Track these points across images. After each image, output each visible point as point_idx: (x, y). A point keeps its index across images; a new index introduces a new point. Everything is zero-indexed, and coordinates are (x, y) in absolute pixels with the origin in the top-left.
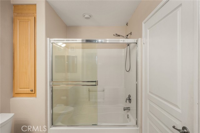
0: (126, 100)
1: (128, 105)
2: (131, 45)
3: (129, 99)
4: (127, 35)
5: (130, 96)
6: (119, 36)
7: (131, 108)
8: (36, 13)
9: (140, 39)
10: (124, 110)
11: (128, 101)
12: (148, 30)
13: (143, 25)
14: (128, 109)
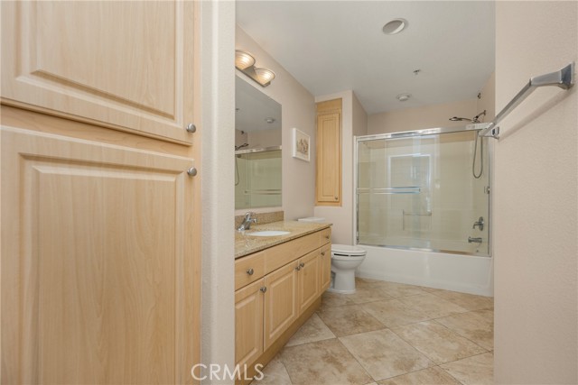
0: (475, 225)
1: (477, 233)
3: (480, 224)
4: (477, 117)
5: (481, 219)
6: (460, 119)
7: (482, 240)
8: (341, 109)
10: (470, 241)
11: (477, 227)
14: (479, 240)
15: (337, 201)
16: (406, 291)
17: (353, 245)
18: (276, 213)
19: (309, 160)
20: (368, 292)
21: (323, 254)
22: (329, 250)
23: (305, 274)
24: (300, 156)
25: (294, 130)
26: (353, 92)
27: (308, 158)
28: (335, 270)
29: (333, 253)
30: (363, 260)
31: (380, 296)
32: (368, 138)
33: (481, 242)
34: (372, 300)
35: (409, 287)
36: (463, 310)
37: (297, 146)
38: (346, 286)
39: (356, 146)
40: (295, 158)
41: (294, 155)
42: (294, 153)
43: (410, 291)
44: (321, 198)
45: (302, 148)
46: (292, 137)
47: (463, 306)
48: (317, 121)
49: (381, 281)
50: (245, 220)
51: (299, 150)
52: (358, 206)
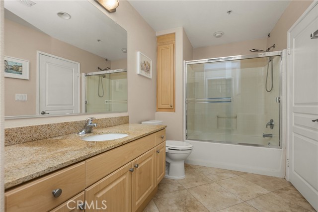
0: (267, 125)
1: (269, 131)
2: (274, 60)
3: (271, 125)
4: (269, 49)
5: (272, 121)
6: (257, 51)
7: (273, 136)
8: (175, 40)
9: (284, 51)
10: (264, 136)
11: (269, 126)
12: (294, 39)
13: (289, 34)
14: (270, 136)
15: (172, 108)
16: (221, 175)
17: (183, 141)
18: (122, 117)
19: (151, 77)
20: (194, 177)
21: (158, 152)
22: (164, 146)
23: (140, 173)
24: (144, 73)
25: (138, 53)
26: (184, 29)
27: (150, 76)
28: (169, 161)
29: (167, 148)
30: (190, 153)
31: (203, 180)
32: (193, 62)
33: (272, 137)
34: (197, 184)
35: (223, 171)
36: (265, 191)
37: (141, 66)
38: (178, 173)
39: (186, 68)
40: (139, 75)
41: (138, 73)
42: (138, 71)
43: (224, 174)
44: (160, 106)
45: (145, 67)
46: (136, 59)
47: (264, 187)
48: (157, 50)
49: (203, 167)
50: (86, 124)
51: (142, 69)
52: (187, 112)
